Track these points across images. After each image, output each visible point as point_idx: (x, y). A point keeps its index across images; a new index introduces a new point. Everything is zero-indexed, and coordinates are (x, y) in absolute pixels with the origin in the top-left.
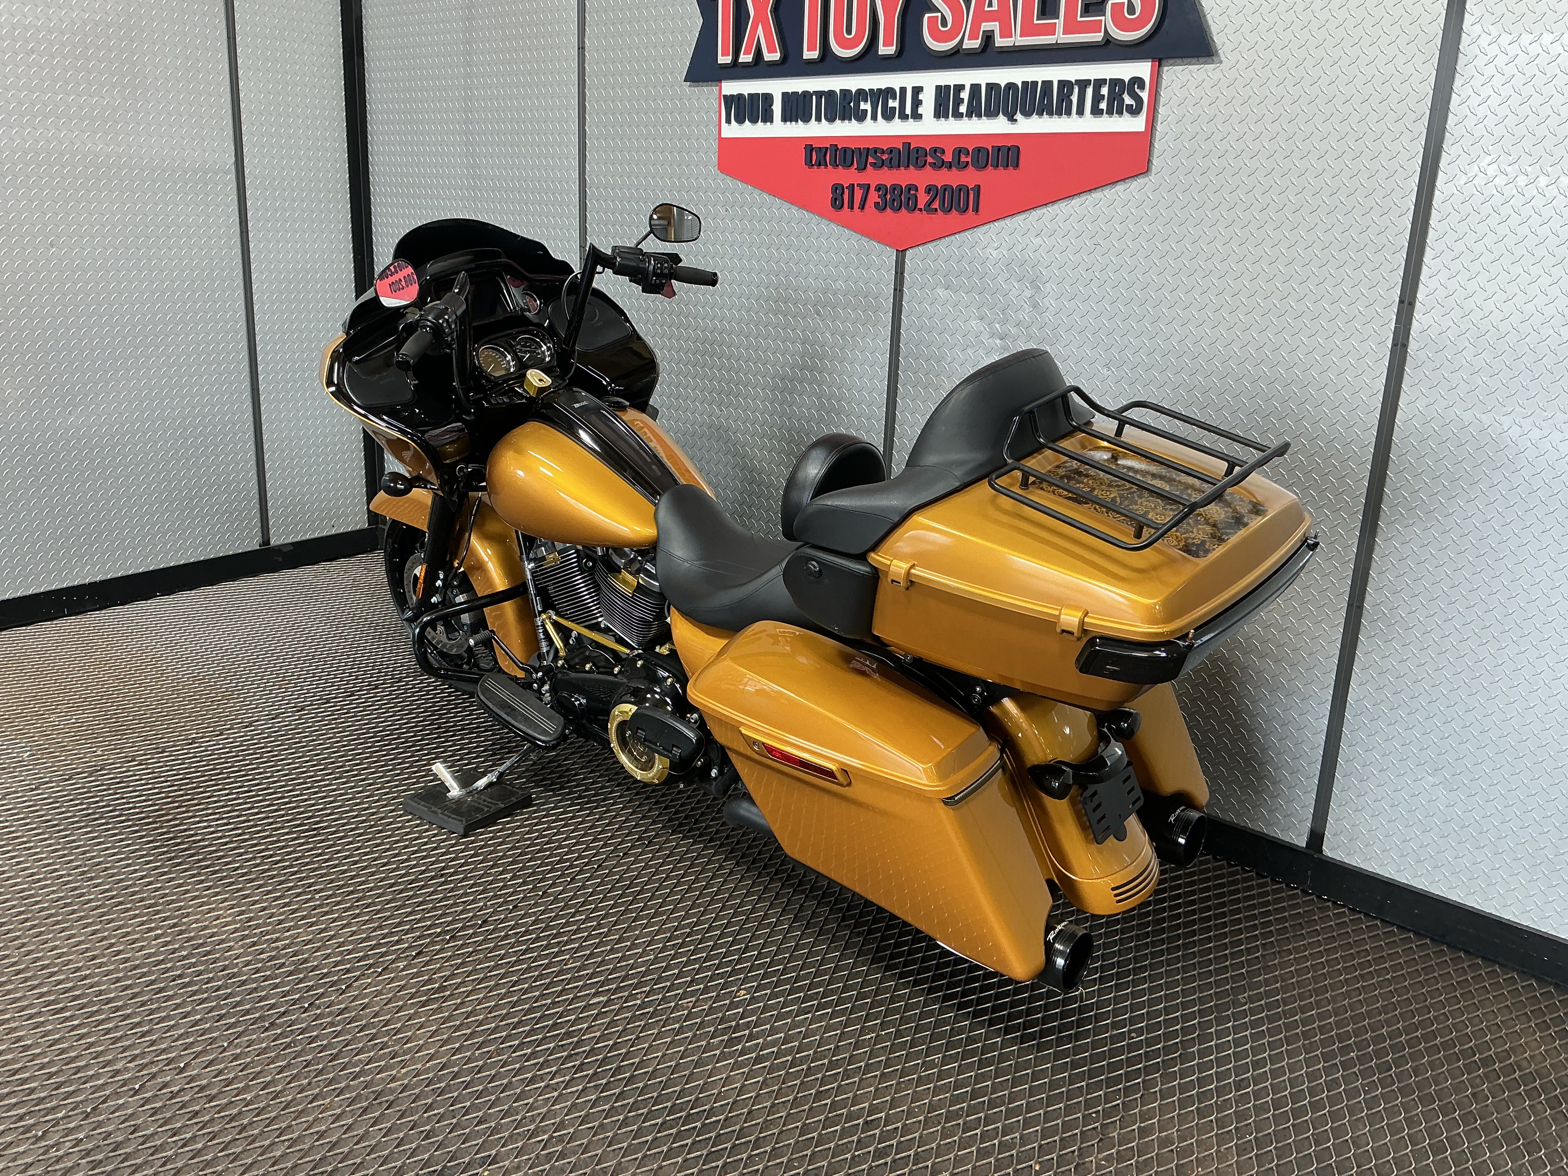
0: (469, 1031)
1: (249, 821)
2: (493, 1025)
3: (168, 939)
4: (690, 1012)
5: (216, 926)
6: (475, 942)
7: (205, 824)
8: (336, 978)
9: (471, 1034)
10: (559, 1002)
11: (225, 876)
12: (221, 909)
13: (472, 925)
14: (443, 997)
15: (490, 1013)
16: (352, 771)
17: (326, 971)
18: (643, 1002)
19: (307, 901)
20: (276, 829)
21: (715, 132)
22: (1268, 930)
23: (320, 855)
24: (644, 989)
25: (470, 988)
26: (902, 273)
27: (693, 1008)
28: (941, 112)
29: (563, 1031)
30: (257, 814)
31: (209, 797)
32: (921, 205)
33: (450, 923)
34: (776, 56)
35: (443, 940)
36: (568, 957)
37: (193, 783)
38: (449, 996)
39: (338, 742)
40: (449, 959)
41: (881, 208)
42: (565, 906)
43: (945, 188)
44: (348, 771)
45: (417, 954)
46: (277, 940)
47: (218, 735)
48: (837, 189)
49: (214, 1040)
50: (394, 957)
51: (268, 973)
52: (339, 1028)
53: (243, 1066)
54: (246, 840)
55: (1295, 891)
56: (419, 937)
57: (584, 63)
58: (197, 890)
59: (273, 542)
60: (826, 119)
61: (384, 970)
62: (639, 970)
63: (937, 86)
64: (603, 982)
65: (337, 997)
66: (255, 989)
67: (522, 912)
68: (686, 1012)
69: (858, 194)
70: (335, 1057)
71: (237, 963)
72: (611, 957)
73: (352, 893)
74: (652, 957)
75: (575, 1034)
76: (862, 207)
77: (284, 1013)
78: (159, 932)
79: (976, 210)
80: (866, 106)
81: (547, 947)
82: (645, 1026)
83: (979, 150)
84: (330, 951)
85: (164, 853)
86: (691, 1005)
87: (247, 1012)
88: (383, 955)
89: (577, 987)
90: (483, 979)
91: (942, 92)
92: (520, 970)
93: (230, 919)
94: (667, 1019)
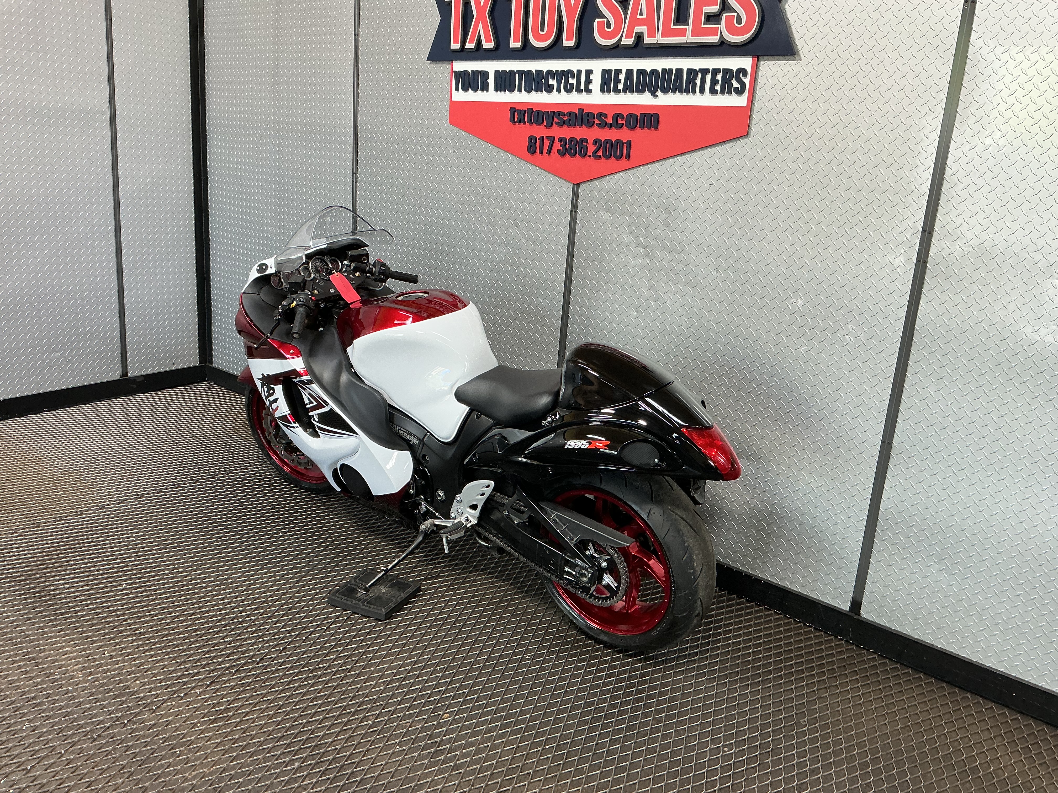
0: (244, 743)
1: (95, 579)
2: (262, 739)
3: (28, 669)
4: (408, 730)
5: (64, 660)
6: (254, 674)
7: (63, 582)
8: (149, 701)
9: (246, 745)
10: (312, 721)
11: (74, 622)
12: (69, 646)
13: (252, 662)
14: (228, 716)
15: (261, 729)
16: (173, 543)
17: (142, 695)
18: (374, 723)
19: (133, 641)
20: (115, 586)
21: (448, 97)
22: (822, 670)
23: (145, 606)
24: (375, 712)
25: (247, 710)
26: (577, 200)
27: (410, 727)
28: (605, 88)
29: (313, 744)
30: (102, 574)
31: (68, 561)
32: (590, 152)
33: (237, 660)
34: (491, 45)
35: (230, 673)
36: (321, 687)
37: (57, 550)
38: (232, 716)
39: (165, 522)
40: (233, 688)
41: (562, 154)
42: (321, 648)
43: (607, 141)
44: (170, 544)
45: (211, 683)
46: (108, 671)
47: (79, 515)
48: (532, 140)
49: (54, 748)
50: (193, 685)
51: (100, 696)
52: (149, 740)
53: (74, 768)
54: (92, 594)
55: (840, 642)
56: (213, 670)
57: (358, 45)
58: (53, 632)
59: (129, 374)
60: (525, 90)
61: (184, 695)
62: (372, 698)
63: (603, 70)
64: (346, 707)
65: (148, 716)
66: (89, 708)
67: (290, 652)
68: (404, 730)
69: (547, 143)
70: (143, 762)
71: (77, 688)
72: (353, 687)
73: (166, 636)
74: (382, 688)
75: (323, 746)
76: (549, 153)
77: (109, 728)
78: (21, 663)
79: (628, 157)
80: (553, 82)
81: (306, 679)
82: (374, 741)
83: (631, 115)
84: (146, 680)
85: (30, 603)
86: (409, 724)
87: (82, 727)
88: (186, 683)
89: (326, 710)
90: (257, 703)
91: (606, 74)
92: (285, 696)
93: (75, 654)
94: (391, 735)
